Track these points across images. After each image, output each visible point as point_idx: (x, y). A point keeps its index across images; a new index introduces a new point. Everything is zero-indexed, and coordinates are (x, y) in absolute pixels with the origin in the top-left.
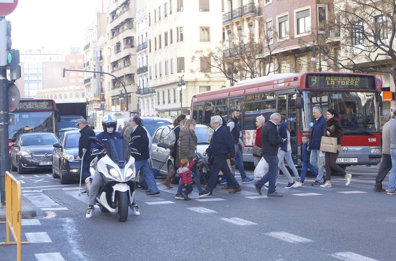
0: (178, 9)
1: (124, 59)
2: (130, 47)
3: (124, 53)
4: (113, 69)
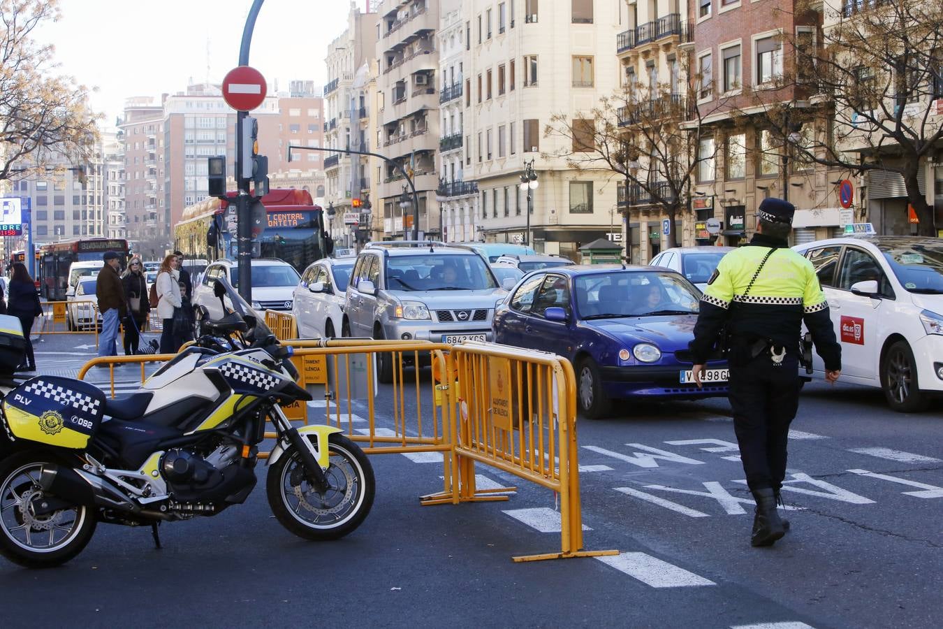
0: (527, 17)
1: (413, 118)
2: (425, 92)
3: (412, 104)
4: (389, 139)
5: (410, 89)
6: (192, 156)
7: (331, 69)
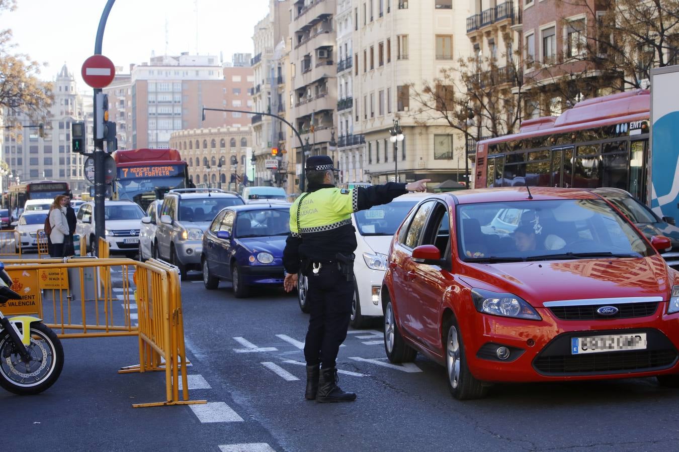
0: (399, 4)
1: (317, 84)
2: (326, 63)
3: (316, 74)
4: (299, 100)
5: (314, 61)
6: (154, 114)
7: (257, 46)
